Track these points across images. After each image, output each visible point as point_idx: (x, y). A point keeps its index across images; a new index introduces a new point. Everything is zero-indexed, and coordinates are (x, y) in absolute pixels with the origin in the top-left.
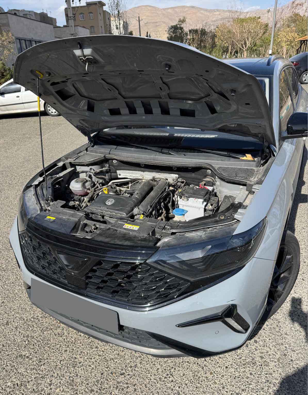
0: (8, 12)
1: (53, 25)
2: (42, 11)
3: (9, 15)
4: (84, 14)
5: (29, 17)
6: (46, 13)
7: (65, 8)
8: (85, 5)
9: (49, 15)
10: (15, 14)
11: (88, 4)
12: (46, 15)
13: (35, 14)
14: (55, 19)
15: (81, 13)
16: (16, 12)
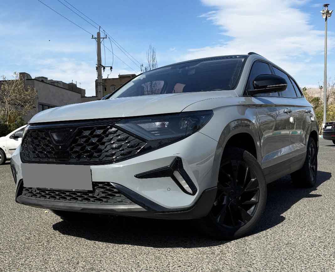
0: (36, 79)
1: (81, 94)
2: (71, 82)
3: (35, 81)
4: (115, 86)
5: (56, 85)
6: (76, 84)
7: (96, 80)
8: (118, 77)
9: (78, 86)
10: (42, 81)
11: (120, 77)
12: (76, 85)
13: (64, 84)
14: (85, 90)
15: (113, 85)
16: (44, 79)
